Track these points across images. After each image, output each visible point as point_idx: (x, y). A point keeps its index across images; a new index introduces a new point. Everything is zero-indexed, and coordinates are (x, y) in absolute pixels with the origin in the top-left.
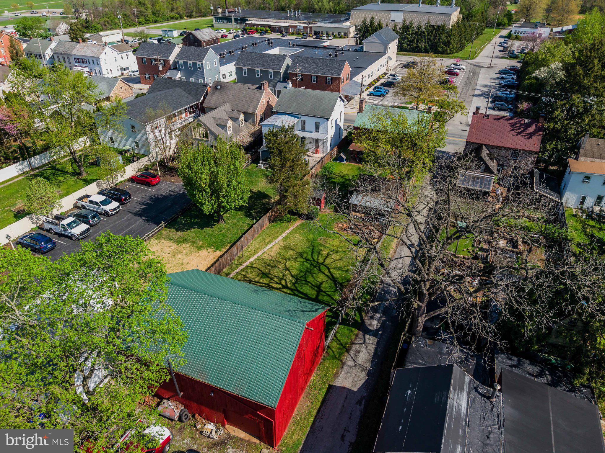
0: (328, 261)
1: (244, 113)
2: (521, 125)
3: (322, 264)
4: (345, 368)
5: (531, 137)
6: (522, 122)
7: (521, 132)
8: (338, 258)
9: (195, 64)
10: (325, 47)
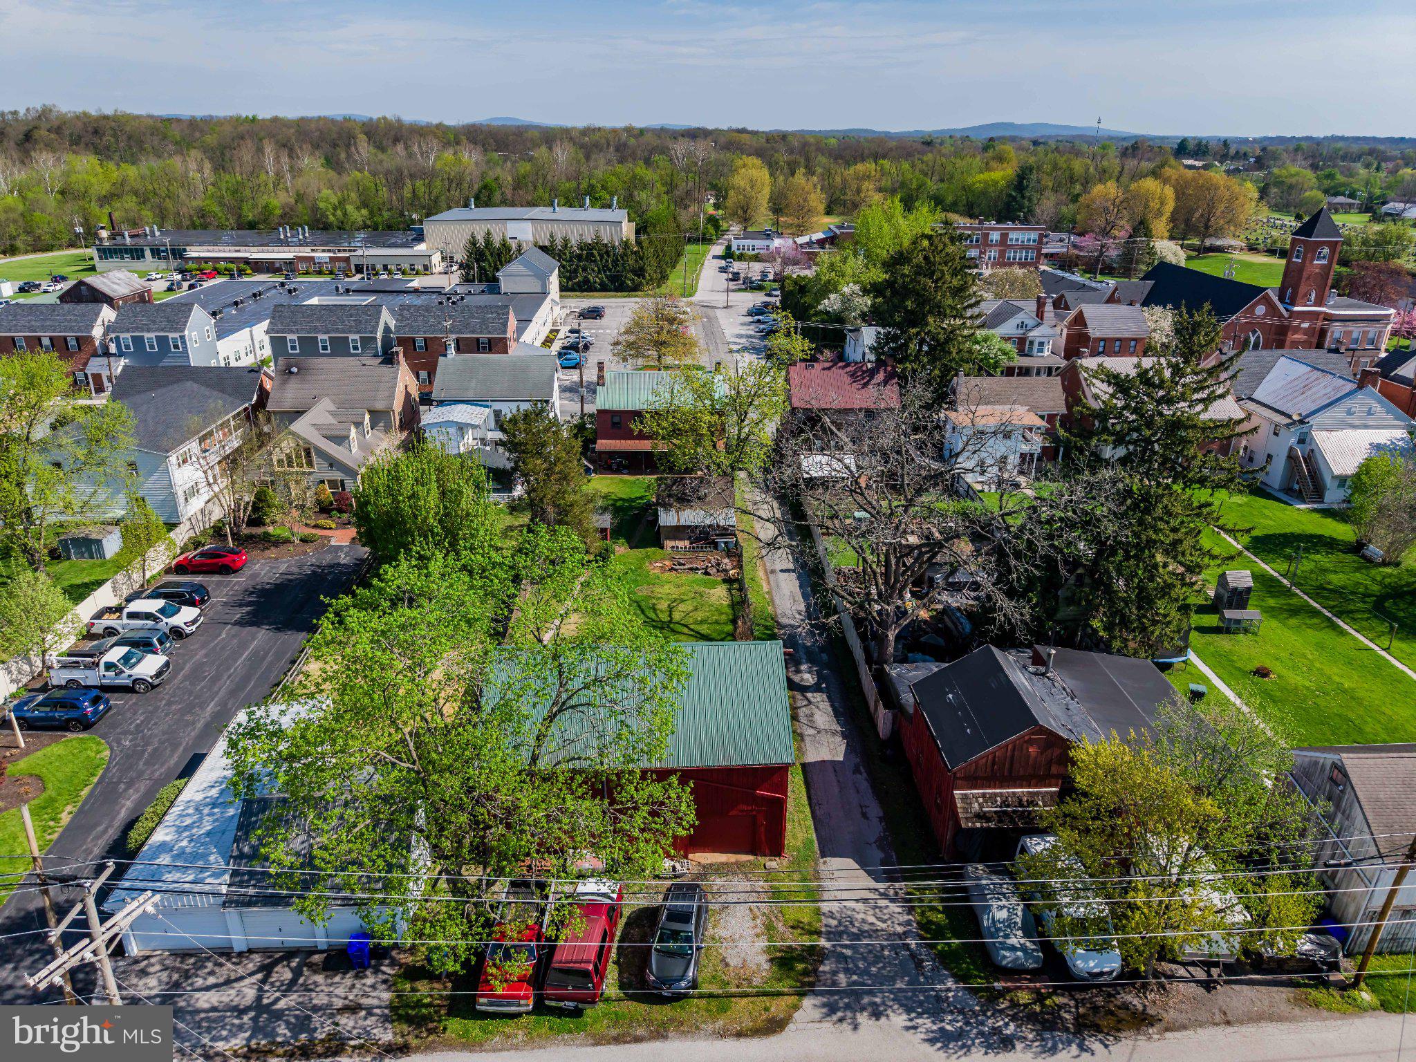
0: (676, 616)
1: (370, 412)
2: (864, 372)
3: (670, 621)
4: (807, 738)
5: (883, 388)
7: (868, 383)
8: (691, 608)
9: (162, 341)
10: (416, 291)
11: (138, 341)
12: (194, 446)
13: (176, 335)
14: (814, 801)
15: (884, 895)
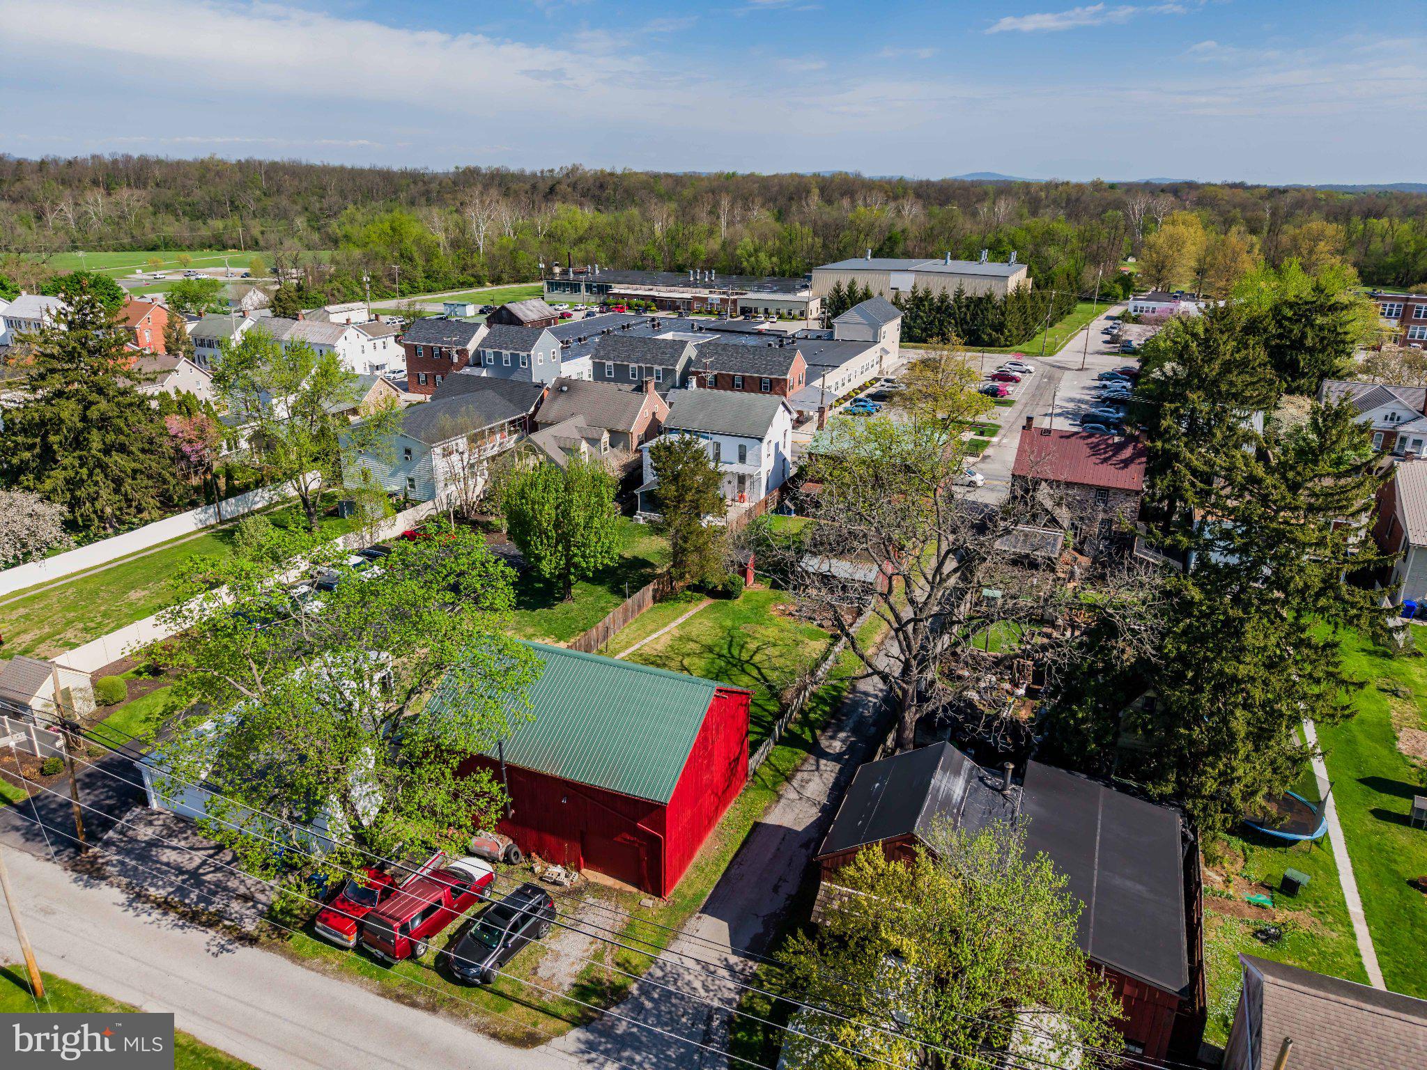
0: (757, 658)
1: (610, 431)
2: (1108, 446)
3: (747, 662)
4: (783, 801)
5: (1126, 466)
6: (1110, 442)
7: (1109, 458)
8: (777, 653)
9: (515, 357)
10: (760, 333)
11: (498, 356)
12: (462, 443)
13: (525, 354)
14: (739, 859)
15: (730, 968)
